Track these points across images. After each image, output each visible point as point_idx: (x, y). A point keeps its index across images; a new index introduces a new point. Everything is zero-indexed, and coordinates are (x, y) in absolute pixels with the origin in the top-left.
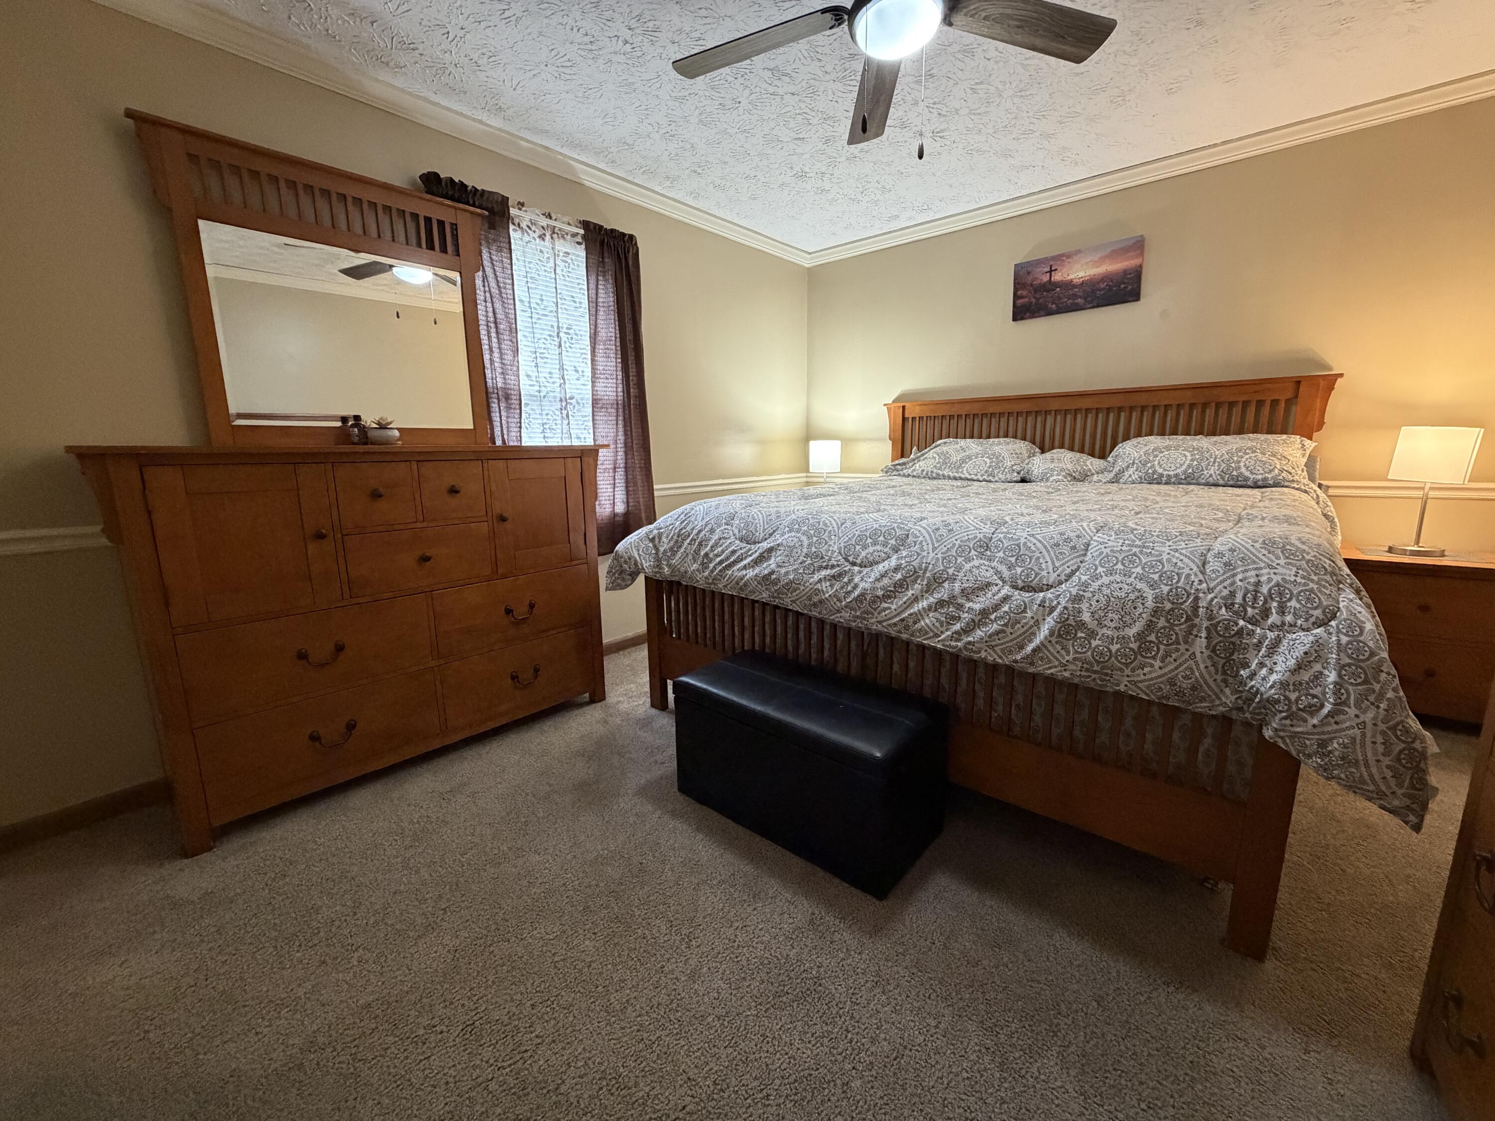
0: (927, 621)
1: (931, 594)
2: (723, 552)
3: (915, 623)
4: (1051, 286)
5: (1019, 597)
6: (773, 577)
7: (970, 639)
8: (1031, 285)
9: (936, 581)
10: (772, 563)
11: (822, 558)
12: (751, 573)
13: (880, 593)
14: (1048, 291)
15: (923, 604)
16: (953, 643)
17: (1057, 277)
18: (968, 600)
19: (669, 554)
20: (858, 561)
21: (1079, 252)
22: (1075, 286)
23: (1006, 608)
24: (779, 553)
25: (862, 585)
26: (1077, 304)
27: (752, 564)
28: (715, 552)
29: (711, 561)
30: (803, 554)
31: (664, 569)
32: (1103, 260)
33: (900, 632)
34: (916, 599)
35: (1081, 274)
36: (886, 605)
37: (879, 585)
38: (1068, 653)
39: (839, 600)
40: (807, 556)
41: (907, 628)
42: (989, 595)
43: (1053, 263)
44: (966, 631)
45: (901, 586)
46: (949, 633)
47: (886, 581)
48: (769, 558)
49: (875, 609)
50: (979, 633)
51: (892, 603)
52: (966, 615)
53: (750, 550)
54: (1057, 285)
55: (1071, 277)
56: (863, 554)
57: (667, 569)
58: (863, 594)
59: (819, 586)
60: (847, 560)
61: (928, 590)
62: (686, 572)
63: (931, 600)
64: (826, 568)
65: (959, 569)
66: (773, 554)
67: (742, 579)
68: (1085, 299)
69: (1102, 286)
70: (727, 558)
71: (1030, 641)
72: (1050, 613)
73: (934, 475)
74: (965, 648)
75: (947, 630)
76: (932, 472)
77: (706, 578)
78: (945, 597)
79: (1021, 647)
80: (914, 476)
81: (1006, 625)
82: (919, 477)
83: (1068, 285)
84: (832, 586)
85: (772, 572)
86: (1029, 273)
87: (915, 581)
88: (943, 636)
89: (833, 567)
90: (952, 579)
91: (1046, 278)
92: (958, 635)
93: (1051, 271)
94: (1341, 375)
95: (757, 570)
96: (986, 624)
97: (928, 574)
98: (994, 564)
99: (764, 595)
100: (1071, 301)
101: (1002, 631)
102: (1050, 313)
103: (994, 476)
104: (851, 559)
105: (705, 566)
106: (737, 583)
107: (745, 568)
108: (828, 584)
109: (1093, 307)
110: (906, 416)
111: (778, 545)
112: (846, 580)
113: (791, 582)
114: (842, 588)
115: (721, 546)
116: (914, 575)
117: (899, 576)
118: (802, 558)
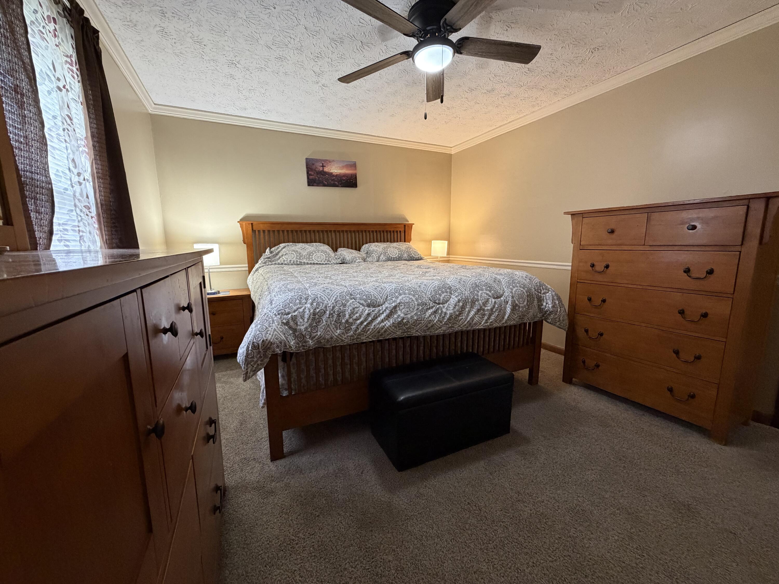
0: (476, 319)
1: (473, 308)
2: (360, 316)
3: (472, 321)
4: (324, 173)
5: (498, 301)
6: (405, 321)
7: (491, 321)
8: (315, 170)
9: (473, 302)
10: (400, 313)
11: (426, 304)
12: (388, 324)
13: (457, 313)
14: (323, 175)
15: (472, 313)
16: (486, 324)
17: (326, 169)
18: (485, 306)
19: (309, 330)
20: (441, 302)
21: (333, 161)
22: (334, 176)
23: (497, 306)
24: (401, 308)
25: (448, 312)
26: (335, 184)
27: (386, 318)
28: (354, 317)
29: (351, 324)
30: (416, 305)
31: (309, 341)
32: (343, 167)
33: (467, 327)
34: (469, 312)
35: (336, 171)
36: (461, 318)
37: (455, 310)
38: (515, 315)
39: (441, 322)
40: (418, 305)
41: (470, 324)
42: (490, 302)
43: (324, 163)
44: (489, 318)
45: (463, 308)
46: (484, 321)
47: (457, 307)
48: (396, 312)
49: (457, 321)
50: (493, 317)
51: (462, 316)
52: (486, 312)
53: (380, 310)
54: (326, 173)
55: (331, 171)
56: (441, 298)
57: (311, 341)
58: (451, 316)
59: (430, 318)
60: (436, 303)
61: (472, 307)
62: (332, 338)
63: (475, 310)
64: (429, 309)
65: (478, 295)
66: (398, 309)
67: (382, 329)
68: (338, 182)
69: (344, 178)
70: (366, 320)
71: (505, 315)
72: (507, 304)
73: (298, 263)
74: (490, 325)
75: (483, 320)
76: (297, 261)
77: (352, 336)
78: (479, 308)
79: (503, 318)
80: (285, 264)
81: (499, 312)
82: (289, 264)
83: (331, 174)
84: (435, 317)
85: (403, 319)
86: (313, 164)
87: (466, 305)
88: (482, 323)
89: (432, 307)
90: (478, 300)
91: (321, 169)
92: (486, 322)
93: (323, 166)
94: (414, 224)
95: (391, 321)
96: (493, 314)
97: (470, 300)
98: (484, 291)
99: (398, 333)
100: (332, 182)
101: (499, 314)
102: (325, 185)
103: (330, 262)
104: (437, 302)
105: (347, 330)
106: (379, 332)
107: (382, 321)
108: (433, 316)
109: (342, 187)
110: (254, 229)
111: (399, 303)
112: (440, 312)
113: (416, 320)
114: (440, 316)
115: (357, 313)
116: (465, 302)
117: (461, 304)
118: (416, 307)
